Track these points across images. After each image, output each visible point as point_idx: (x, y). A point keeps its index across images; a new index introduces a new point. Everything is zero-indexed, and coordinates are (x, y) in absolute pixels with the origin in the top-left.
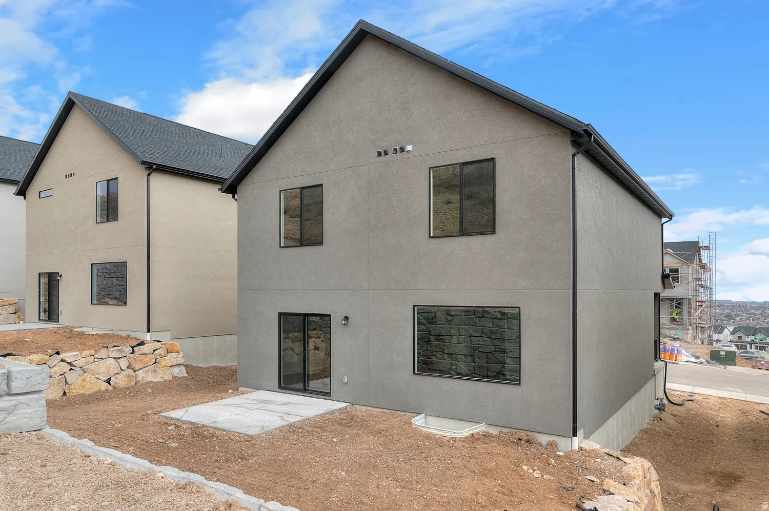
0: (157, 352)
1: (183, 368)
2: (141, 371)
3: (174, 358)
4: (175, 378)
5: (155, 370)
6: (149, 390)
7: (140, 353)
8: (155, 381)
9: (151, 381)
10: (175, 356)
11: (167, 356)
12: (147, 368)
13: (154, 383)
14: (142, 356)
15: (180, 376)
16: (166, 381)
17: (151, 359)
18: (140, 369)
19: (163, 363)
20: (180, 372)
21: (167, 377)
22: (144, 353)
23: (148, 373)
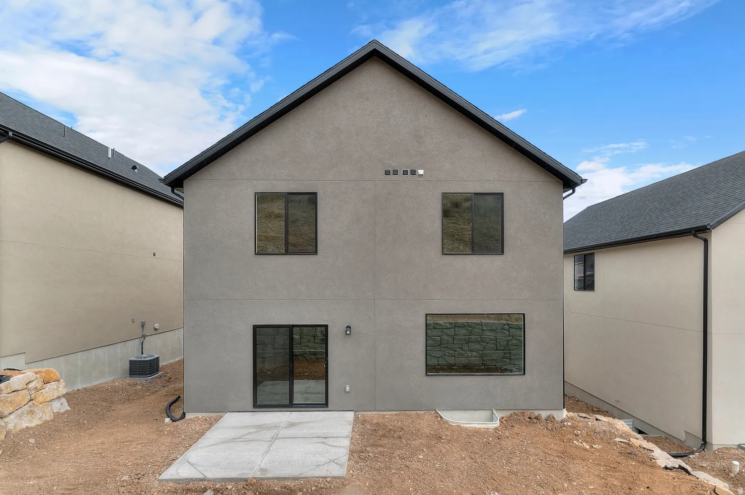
0: (31, 386)
1: (64, 400)
2: (12, 416)
3: (54, 389)
4: (57, 415)
5: (31, 411)
6: (32, 441)
7: (9, 390)
8: (33, 425)
9: (27, 427)
10: (55, 387)
11: (44, 388)
12: (20, 411)
13: (32, 428)
14: (12, 394)
15: (62, 411)
16: (46, 422)
17: (24, 396)
18: (10, 414)
19: (41, 399)
20: (62, 406)
21: (48, 417)
22: (13, 390)
23: (23, 417)
